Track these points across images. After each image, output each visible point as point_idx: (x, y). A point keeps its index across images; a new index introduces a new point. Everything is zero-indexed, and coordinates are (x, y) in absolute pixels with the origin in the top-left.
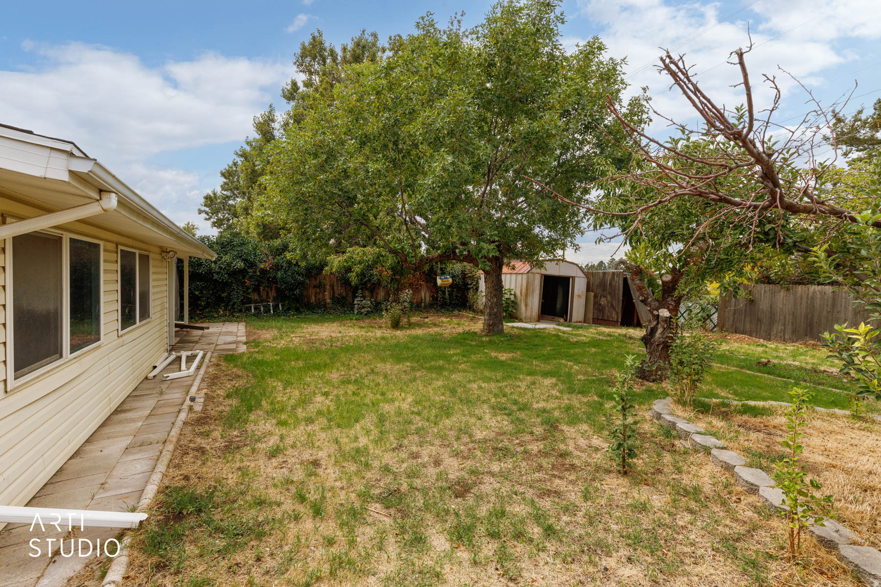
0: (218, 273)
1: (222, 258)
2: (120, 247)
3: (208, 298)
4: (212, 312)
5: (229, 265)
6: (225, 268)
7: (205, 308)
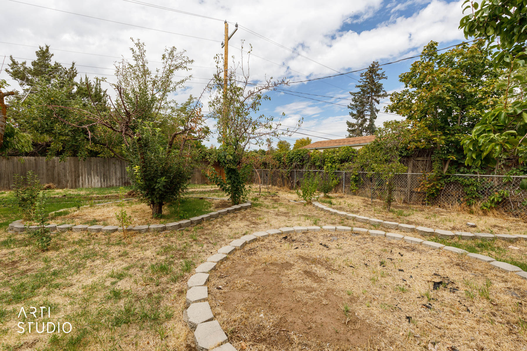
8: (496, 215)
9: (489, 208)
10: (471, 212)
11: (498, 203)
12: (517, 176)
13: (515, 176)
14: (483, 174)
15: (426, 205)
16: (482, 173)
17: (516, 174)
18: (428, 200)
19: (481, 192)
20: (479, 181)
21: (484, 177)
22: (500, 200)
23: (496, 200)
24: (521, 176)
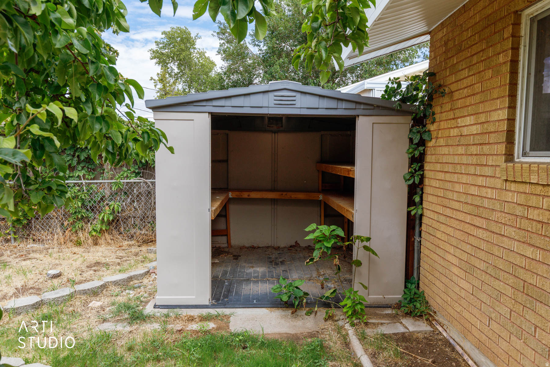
8: (110, 241)
9: (100, 232)
10: (79, 244)
11: (109, 223)
12: (128, 181)
13: (125, 181)
14: (91, 179)
15: (13, 241)
16: (90, 177)
17: (127, 177)
18: (15, 233)
19: (91, 207)
20: (85, 191)
21: (91, 183)
22: (111, 218)
23: (106, 219)
24: (132, 180)
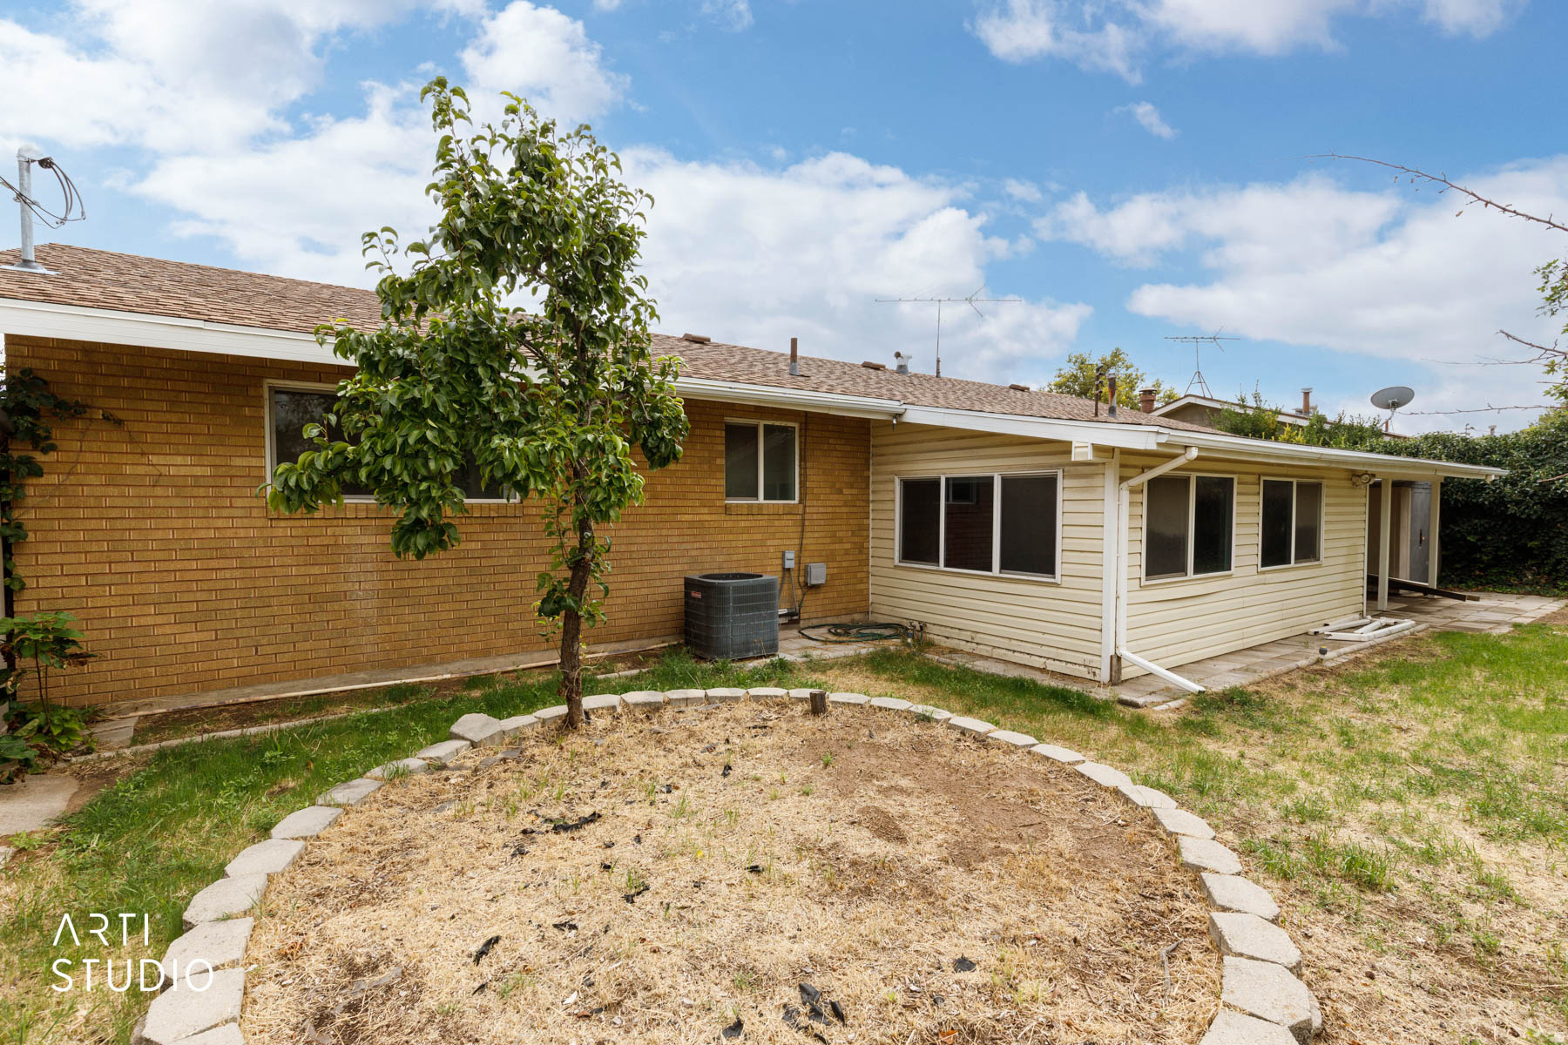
0: (1517, 503)
1: (1528, 474)
2: (1263, 478)
3: (1498, 549)
4: (1506, 574)
5: (1545, 486)
6: (1535, 494)
7: (1488, 566)
